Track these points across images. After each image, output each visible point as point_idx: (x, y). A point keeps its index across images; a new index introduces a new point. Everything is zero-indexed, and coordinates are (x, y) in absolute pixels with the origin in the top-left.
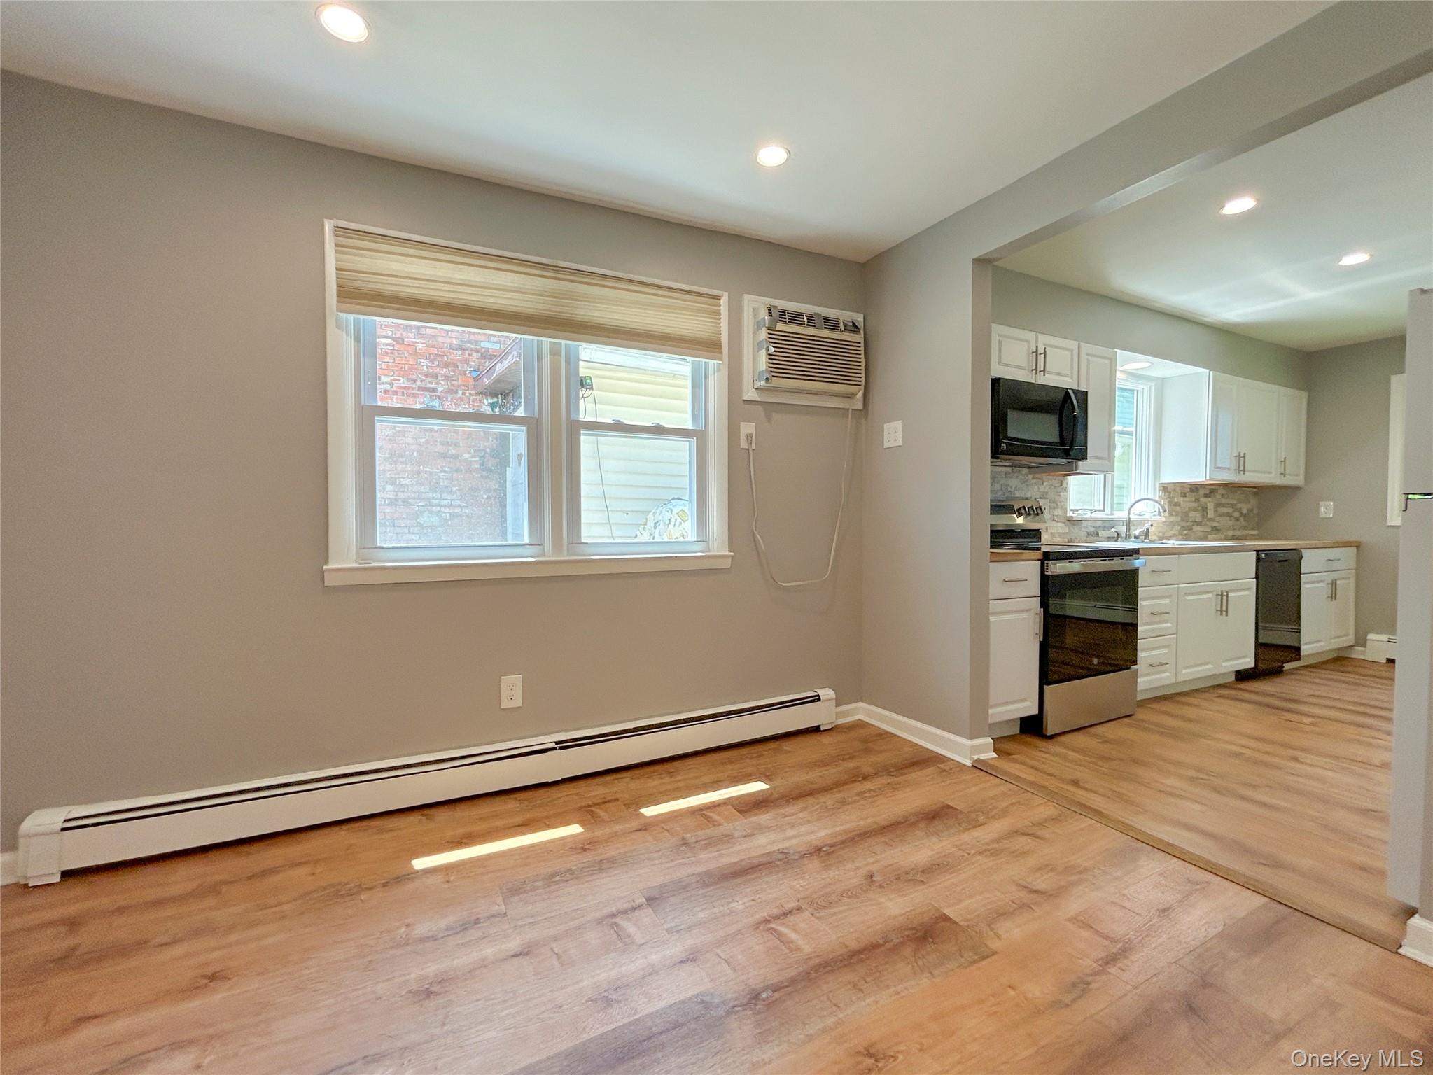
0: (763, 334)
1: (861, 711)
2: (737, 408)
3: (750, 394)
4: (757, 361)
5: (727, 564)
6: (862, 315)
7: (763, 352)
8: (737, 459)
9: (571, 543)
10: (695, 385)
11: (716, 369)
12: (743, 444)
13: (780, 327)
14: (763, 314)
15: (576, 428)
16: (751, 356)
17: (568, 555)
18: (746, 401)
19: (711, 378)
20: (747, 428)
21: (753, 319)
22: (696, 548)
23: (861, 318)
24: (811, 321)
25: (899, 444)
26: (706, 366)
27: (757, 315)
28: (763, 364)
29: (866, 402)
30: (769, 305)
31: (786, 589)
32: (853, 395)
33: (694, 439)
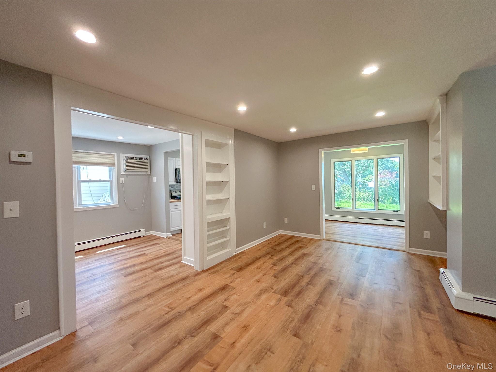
0: (125, 162)
1: (152, 233)
2: (119, 175)
3: (122, 173)
4: (123, 167)
5: (118, 206)
6: (149, 156)
7: (125, 165)
8: (119, 186)
9: (79, 205)
10: (109, 171)
11: (115, 170)
12: (121, 182)
13: (128, 160)
14: (125, 158)
15: (80, 182)
16: (122, 166)
17: (78, 207)
18: (121, 174)
19: (113, 170)
20: (122, 179)
21: (122, 158)
22: (110, 203)
23: (148, 157)
24: (136, 159)
25: (155, 181)
26: (112, 168)
27: (123, 157)
28: (125, 167)
29: (150, 173)
30: (126, 156)
31: (132, 210)
32: (147, 172)
33: (109, 182)
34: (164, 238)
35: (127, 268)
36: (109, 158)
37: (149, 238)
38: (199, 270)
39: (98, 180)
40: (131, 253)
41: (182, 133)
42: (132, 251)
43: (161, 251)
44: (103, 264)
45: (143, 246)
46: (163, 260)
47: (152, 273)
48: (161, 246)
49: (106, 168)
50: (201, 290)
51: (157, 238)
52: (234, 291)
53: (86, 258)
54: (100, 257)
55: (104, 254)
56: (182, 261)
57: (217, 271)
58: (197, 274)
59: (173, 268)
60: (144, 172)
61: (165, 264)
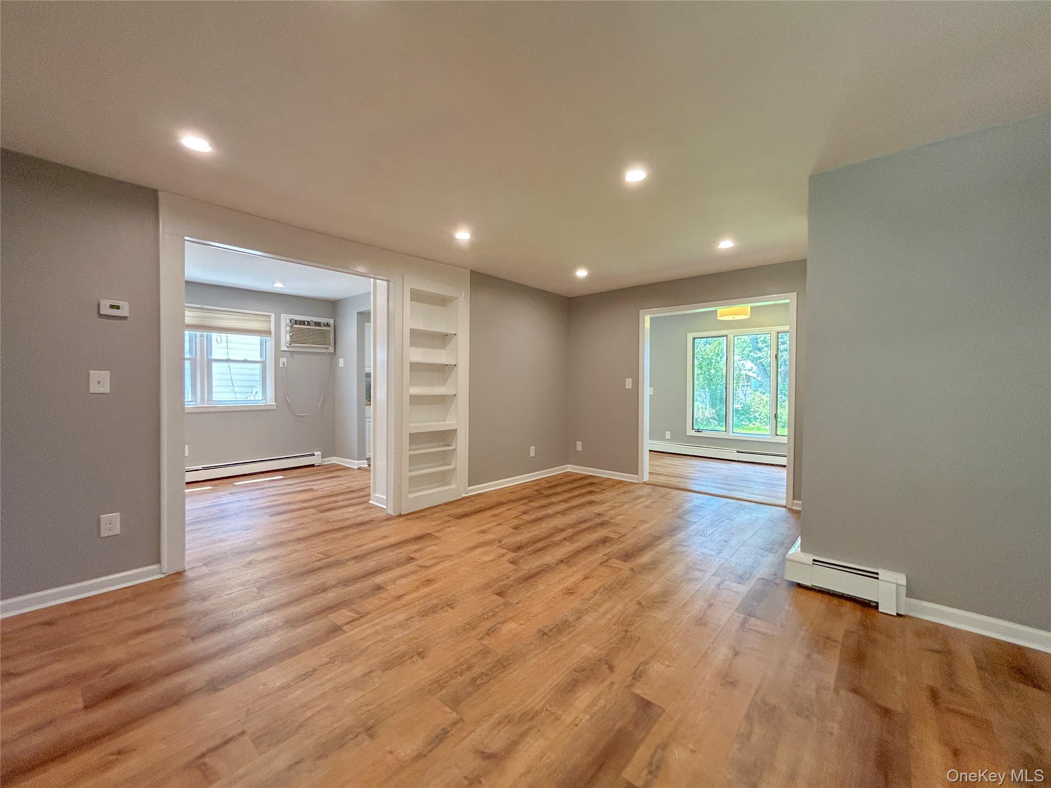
0: (288, 329)
1: (334, 460)
2: (278, 353)
3: (284, 348)
4: (285, 338)
5: (275, 408)
6: (333, 320)
7: (288, 334)
8: (278, 371)
9: (208, 401)
10: (261, 345)
11: (270, 342)
12: (281, 365)
13: (295, 326)
14: (288, 322)
15: (210, 361)
16: (284, 336)
17: (208, 404)
18: (282, 351)
19: (267, 343)
20: (283, 360)
21: (284, 322)
22: (261, 402)
23: (331, 321)
24: (309, 323)
25: (343, 366)
26: (266, 340)
27: (286, 321)
28: (288, 339)
29: (335, 351)
30: (290, 318)
31: (301, 416)
32: (328, 348)
33: (261, 364)
34: (354, 469)
35: (278, 505)
36: (263, 321)
37: (328, 468)
38: (392, 514)
39: (242, 359)
40: (289, 487)
41: (375, 280)
42: (294, 484)
43: (342, 486)
44: (240, 499)
45: (314, 479)
46: (340, 498)
47: (314, 514)
48: (344, 480)
49: (256, 339)
50: (385, 537)
51: (341, 468)
52: (436, 542)
53: (217, 490)
54: (238, 490)
55: (247, 486)
56: (370, 502)
57: (423, 516)
58: (389, 518)
59: (351, 509)
60: (321, 348)
61: (340, 504)
